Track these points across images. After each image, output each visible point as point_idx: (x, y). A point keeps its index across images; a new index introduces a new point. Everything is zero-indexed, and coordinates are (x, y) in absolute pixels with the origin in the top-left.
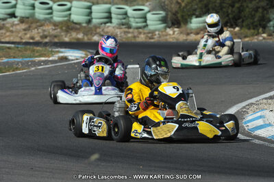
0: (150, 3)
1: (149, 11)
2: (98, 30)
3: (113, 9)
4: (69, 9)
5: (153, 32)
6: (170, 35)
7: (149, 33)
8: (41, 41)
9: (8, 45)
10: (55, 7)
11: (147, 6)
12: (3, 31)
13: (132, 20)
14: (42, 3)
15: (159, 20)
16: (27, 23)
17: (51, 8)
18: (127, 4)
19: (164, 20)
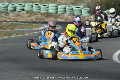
0: (83, 4)
1: (83, 8)
2: (60, 16)
3: (67, 7)
4: (48, 7)
5: (84, 17)
6: (92, 18)
7: (83, 18)
8: (36, 21)
9: (21, 23)
10: (42, 6)
11: (82, 6)
12: (19, 17)
13: (75, 12)
14: (36, 5)
15: (87, 12)
16: (30, 13)
17: (40, 7)
18: (73, 5)
19: (89, 12)
